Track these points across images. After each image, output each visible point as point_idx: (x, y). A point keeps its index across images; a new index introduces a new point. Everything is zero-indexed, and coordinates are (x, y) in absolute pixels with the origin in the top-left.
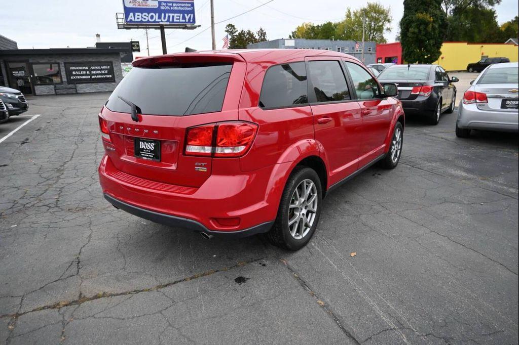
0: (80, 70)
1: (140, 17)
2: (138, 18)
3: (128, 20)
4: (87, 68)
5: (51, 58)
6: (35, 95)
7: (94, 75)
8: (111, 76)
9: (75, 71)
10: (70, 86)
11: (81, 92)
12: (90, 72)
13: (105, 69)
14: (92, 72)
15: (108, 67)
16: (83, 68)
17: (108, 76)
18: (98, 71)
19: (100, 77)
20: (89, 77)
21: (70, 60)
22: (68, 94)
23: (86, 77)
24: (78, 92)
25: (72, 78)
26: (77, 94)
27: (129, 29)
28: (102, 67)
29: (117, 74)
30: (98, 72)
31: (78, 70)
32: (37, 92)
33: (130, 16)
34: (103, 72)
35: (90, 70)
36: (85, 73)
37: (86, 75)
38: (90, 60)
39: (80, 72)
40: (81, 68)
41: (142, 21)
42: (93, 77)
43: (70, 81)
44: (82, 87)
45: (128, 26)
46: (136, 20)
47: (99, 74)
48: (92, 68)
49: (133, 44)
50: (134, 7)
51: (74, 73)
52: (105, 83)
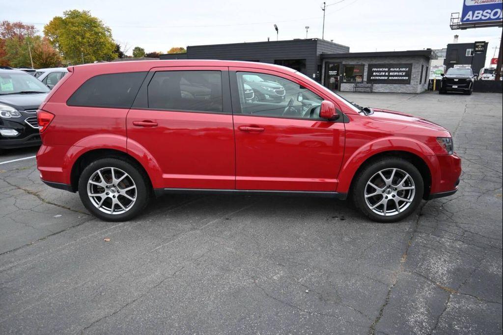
0: (380, 72)
1: (480, 15)
2: (478, 17)
3: (465, 19)
4: (387, 69)
5: (359, 60)
6: (340, 91)
7: (392, 76)
8: (407, 78)
9: (376, 72)
10: (368, 85)
11: (376, 91)
12: (389, 74)
13: (404, 71)
14: (391, 74)
15: (407, 69)
16: (384, 69)
17: (405, 78)
18: (397, 73)
19: (396, 78)
20: (386, 78)
21: (374, 62)
22: (365, 92)
23: (383, 78)
24: (373, 91)
25: (372, 78)
26: (372, 92)
27: (465, 28)
28: (401, 69)
29: (414, 76)
30: (395, 74)
31: (378, 71)
32: (342, 89)
33: (468, 15)
34: (401, 74)
35: (389, 71)
36: (384, 74)
37: (385, 76)
38: (392, 62)
39: (380, 73)
40: (381, 70)
41: (481, 19)
42: (390, 78)
43: (370, 81)
44: (378, 87)
45: (465, 25)
46: (474, 18)
47: (396, 76)
48: (391, 69)
49: (478, 44)
50: (476, 4)
51: (374, 74)
52: (399, 85)
